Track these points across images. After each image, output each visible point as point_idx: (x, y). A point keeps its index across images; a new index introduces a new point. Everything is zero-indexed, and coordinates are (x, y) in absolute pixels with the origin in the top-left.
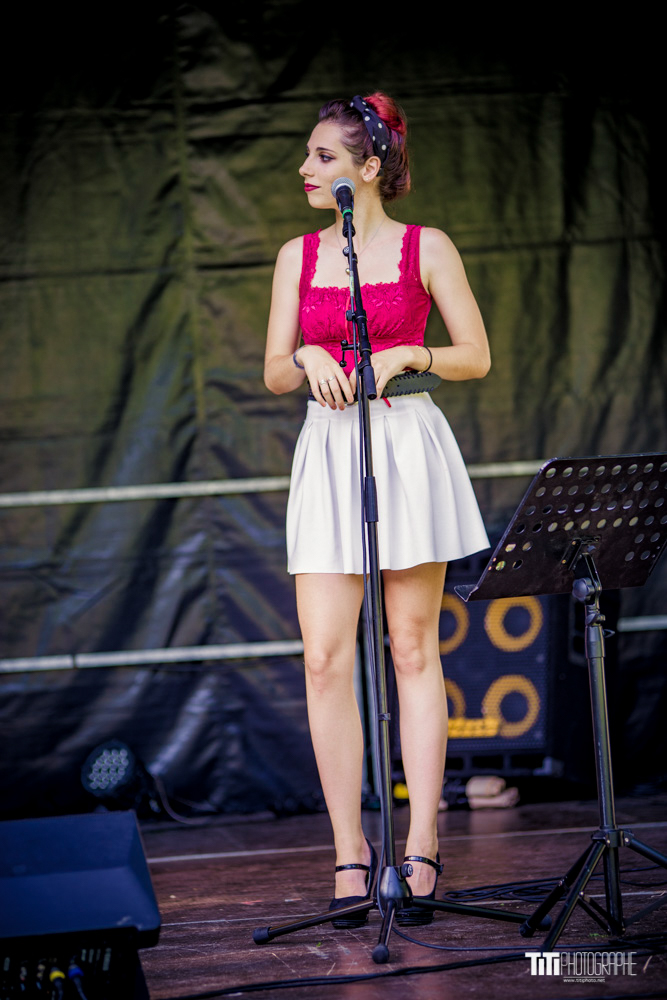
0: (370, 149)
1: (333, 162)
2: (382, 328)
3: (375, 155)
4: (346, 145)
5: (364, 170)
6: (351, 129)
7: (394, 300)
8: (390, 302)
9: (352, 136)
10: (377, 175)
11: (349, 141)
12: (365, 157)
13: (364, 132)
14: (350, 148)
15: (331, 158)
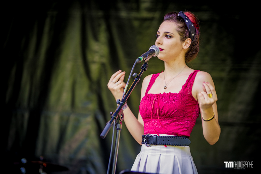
0: (187, 34)
1: (172, 38)
2: (166, 113)
3: (189, 38)
4: (178, 31)
5: (184, 44)
6: (180, 25)
7: (173, 101)
8: (171, 101)
9: (181, 28)
10: (189, 47)
11: (180, 30)
12: (186, 38)
13: (185, 27)
14: (180, 33)
15: (171, 37)
